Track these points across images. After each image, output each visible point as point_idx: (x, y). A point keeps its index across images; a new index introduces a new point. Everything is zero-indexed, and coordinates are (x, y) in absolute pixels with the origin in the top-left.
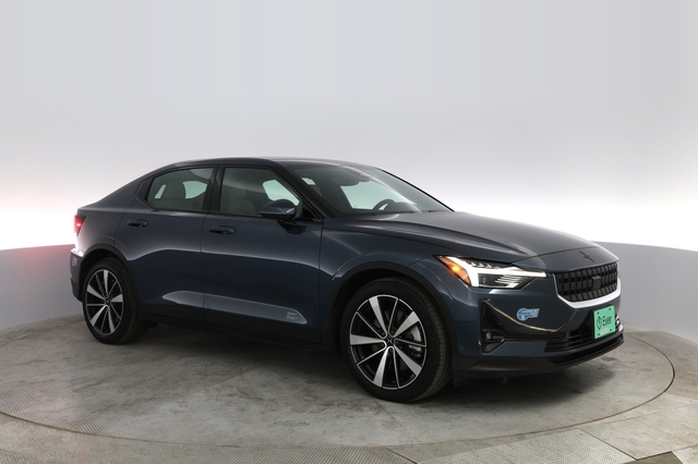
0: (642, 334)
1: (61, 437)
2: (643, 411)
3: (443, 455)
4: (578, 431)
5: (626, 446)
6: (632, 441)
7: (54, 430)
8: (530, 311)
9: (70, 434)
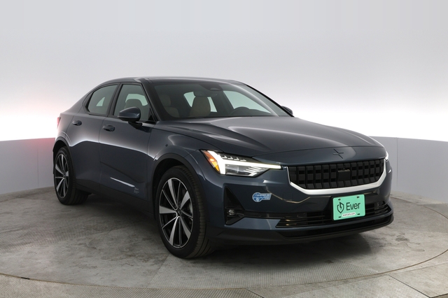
0: (434, 206)
1: (9, 281)
2: (435, 262)
3: (289, 295)
4: (388, 277)
5: (422, 288)
6: (426, 284)
7: (4, 276)
8: (264, 195)
9: (15, 279)
